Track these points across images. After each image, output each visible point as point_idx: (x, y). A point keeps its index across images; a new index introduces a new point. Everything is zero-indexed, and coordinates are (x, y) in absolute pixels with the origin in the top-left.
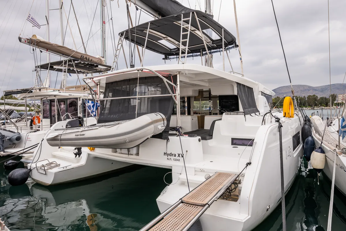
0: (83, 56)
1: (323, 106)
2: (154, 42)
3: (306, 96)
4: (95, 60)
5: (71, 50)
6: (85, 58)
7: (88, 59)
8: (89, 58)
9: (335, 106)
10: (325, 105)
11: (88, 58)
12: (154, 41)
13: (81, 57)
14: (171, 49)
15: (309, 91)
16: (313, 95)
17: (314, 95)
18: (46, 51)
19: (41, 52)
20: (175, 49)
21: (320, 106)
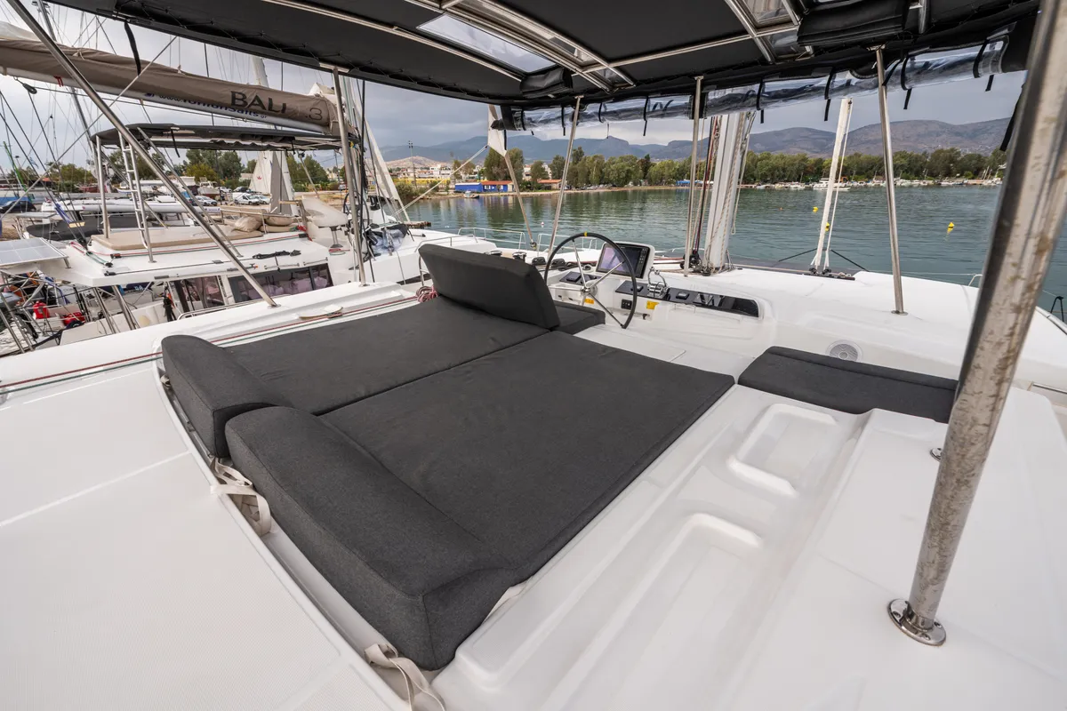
0: (241, 97)
1: (967, 176)
2: (393, 31)
3: (931, 151)
4: (298, 105)
5: (175, 71)
6: (252, 104)
7: (267, 107)
8: (270, 100)
9: (999, 177)
10: (972, 176)
11: (268, 101)
12: (391, 25)
13: (234, 98)
14: (526, 76)
15: (938, 135)
16: (949, 148)
17: (952, 150)
18: (53, 86)
19: (32, 90)
20: (545, 72)
21: (959, 177)
